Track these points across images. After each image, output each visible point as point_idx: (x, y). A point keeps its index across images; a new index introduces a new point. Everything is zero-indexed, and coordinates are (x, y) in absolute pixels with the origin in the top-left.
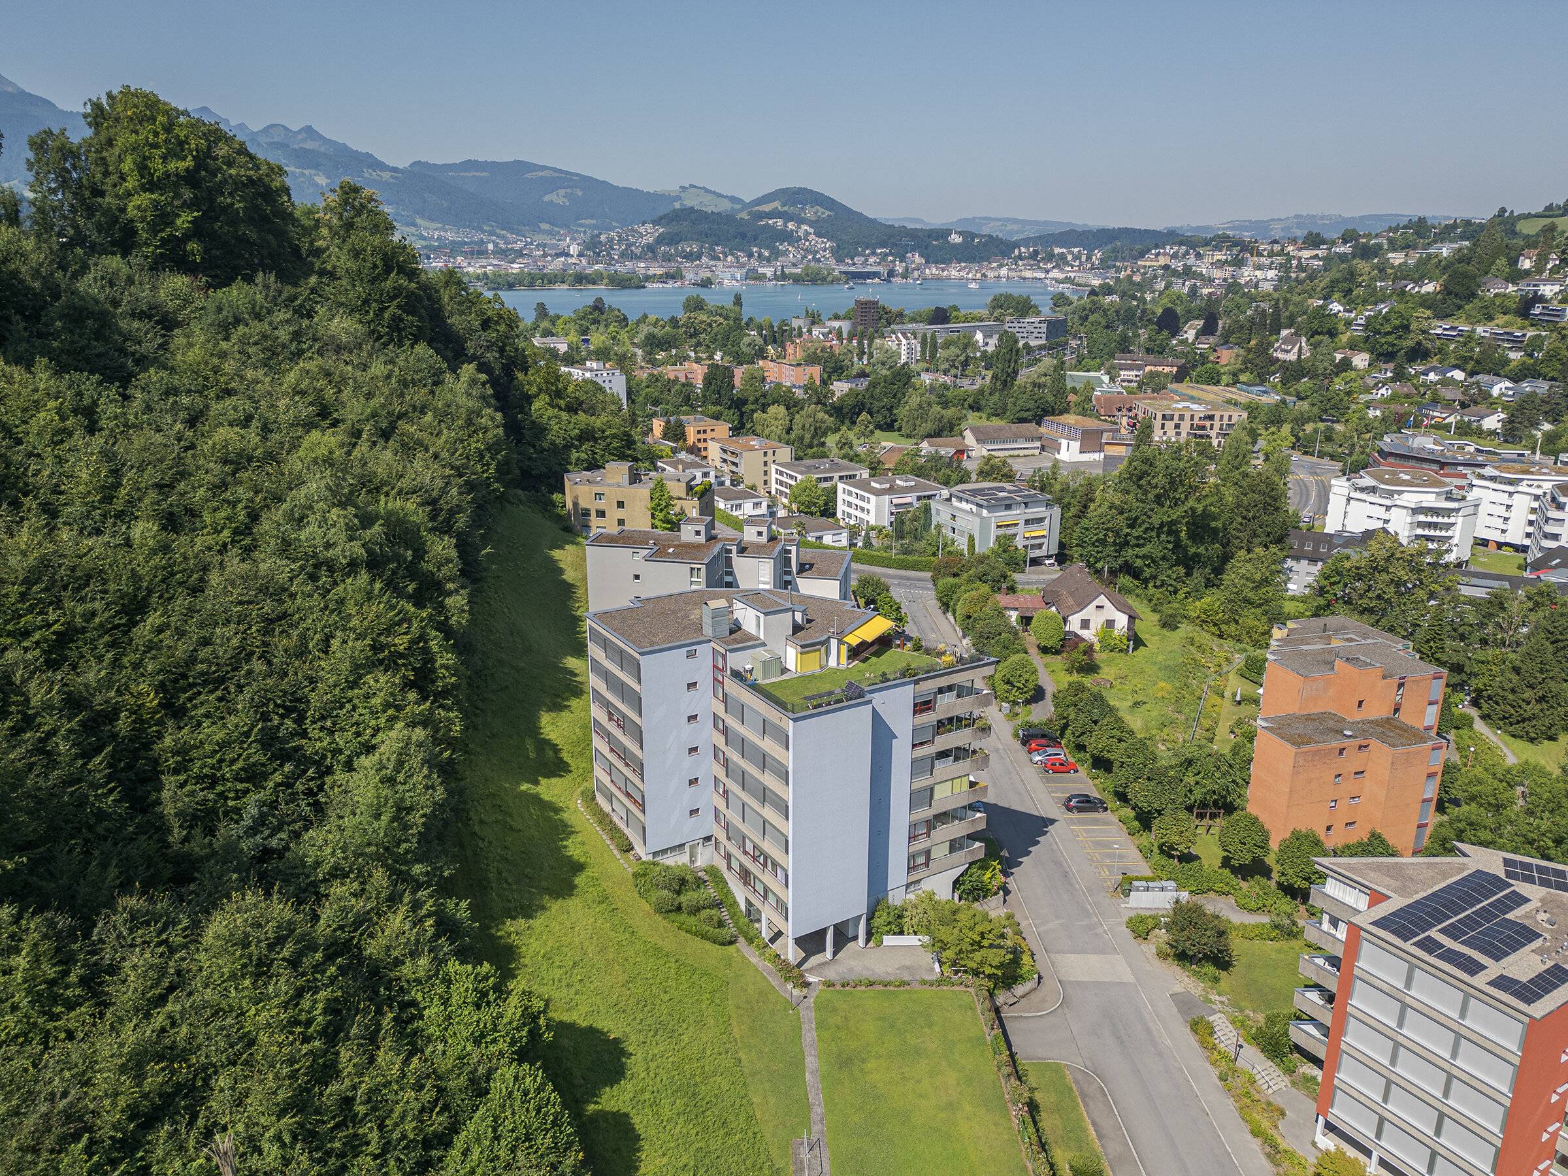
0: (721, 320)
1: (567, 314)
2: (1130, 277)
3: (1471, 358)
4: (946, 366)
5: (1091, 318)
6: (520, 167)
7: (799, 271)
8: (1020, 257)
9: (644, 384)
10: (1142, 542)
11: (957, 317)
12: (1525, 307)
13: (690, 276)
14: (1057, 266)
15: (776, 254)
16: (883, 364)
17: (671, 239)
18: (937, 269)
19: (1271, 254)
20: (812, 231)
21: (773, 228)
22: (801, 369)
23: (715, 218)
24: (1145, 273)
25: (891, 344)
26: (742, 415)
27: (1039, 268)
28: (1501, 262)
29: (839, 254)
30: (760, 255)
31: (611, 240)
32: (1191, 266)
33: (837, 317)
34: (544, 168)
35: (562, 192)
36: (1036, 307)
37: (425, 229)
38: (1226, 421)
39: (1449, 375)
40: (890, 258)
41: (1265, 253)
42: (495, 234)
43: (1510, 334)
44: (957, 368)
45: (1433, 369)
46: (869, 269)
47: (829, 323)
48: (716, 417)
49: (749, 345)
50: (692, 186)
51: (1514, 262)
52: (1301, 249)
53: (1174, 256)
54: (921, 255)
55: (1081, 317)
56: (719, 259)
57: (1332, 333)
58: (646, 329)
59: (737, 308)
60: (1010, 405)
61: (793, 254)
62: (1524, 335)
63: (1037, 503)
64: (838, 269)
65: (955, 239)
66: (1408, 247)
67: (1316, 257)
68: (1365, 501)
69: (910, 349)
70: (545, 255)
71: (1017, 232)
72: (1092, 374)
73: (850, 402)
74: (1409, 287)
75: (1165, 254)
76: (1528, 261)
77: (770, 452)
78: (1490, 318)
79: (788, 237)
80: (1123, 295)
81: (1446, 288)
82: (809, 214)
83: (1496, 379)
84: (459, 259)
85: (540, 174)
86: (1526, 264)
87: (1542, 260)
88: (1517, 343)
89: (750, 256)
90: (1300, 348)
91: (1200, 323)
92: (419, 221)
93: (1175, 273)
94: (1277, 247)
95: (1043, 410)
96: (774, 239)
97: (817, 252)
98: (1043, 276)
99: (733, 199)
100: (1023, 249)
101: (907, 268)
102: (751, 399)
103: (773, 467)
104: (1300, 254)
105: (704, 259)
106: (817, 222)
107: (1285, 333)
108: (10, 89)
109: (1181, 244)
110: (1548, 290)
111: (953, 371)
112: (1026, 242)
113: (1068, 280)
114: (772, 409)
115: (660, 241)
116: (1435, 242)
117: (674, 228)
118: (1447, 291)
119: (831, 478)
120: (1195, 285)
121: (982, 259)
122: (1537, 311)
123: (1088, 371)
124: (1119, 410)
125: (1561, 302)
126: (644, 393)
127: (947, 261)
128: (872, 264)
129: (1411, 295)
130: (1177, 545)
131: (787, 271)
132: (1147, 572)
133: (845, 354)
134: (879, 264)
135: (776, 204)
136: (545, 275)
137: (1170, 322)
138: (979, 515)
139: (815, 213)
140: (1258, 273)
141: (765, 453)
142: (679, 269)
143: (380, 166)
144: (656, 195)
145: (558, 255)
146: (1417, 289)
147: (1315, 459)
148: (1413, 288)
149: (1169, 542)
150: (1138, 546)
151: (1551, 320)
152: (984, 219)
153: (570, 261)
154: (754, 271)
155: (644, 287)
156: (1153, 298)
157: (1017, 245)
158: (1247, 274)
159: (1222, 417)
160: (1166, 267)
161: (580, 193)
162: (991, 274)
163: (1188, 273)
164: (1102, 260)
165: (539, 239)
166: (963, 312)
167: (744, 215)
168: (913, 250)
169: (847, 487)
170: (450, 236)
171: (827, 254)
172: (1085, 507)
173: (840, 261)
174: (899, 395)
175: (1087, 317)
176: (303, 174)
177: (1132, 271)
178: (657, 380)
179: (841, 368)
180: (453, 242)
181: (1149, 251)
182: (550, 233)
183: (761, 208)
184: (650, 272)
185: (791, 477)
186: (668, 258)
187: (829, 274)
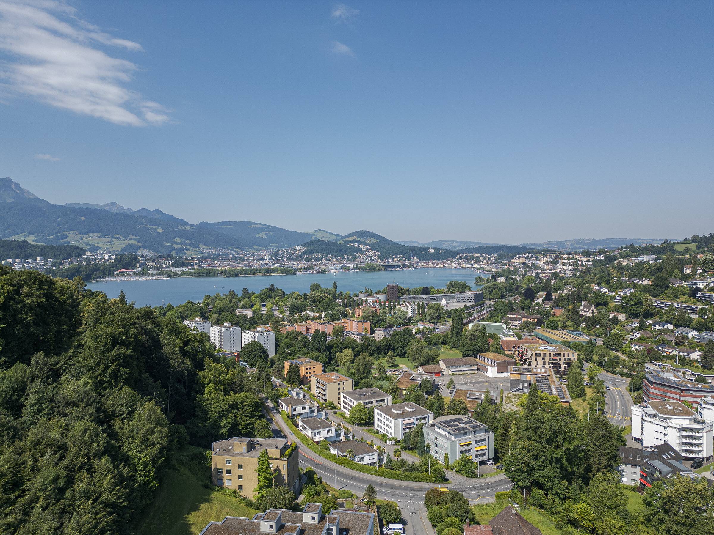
0: (326, 295)
1: (257, 293)
2: (508, 269)
3: (674, 318)
4: (430, 318)
5: (494, 292)
6: (247, 224)
7: (364, 265)
8: (460, 258)
9: (284, 337)
10: (542, 468)
11: (433, 292)
12: (693, 292)
13: (316, 268)
14: (476, 262)
15: (354, 258)
16: (400, 318)
17: (310, 252)
18: (424, 263)
19: (569, 259)
20: (370, 248)
21: (353, 247)
22: (361, 324)
23: (329, 243)
24: (515, 266)
25: (403, 308)
26: (330, 353)
27: (469, 263)
28: (677, 271)
29: (382, 257)
30: (348, 258)
31: (283, 253)
32: (535, 264)
33: (379, 292)
34: (257, 224)
35: (264, 233)
36: (468, 286)
37: (203, 249)
38: (566, 356)
39: (665, 327)
40: (404, 259)
41: (566, 258)
42: (233, 250)
43: (691, 307)
44: (435, 319)
45: (657, 323)
46: (394, 264)
47: (375, 295)
48: (316, 359)
49: (338, 311)
50: (319, 230)
51: (682, 271)
52: (581, 257)
53: (527, 258)
54: (417, 257)
55: (489, 291)
56: (330, 260)
57: (605, 304)
58: (292, 300)
59: (334, 290)
60: (461, 344)
61: (362, 257)
62: (697, 308)
63: (481, 431)
64: (382, 264)
65: (431, 251)
66: (628, 256)
67: (588, 261)
68: (652, 423)
69: (412, 310)
70: (254, 260)
71: (458, 246)
72: (498, 324)
73: (384, 344)
74: (636, 282)
75: (523, 257)
76: (688, 270)
77: (341, 383)
78: (678, 297)
79: (360, 251)
80: (507, 278)
81: (655, 283)
82: (369, 241)
83: (689, 330)
84: (216, 262)
85: (255, 226)
86: (687, 271)
87: (694, 271)
88: (694, 311)
89: (344, 258)
90: (593, 310)
91: (544, 294)
92: (200, 246)
93: (528, 266)
94: (571, 256)
95: (477, 350)
96: (353, 252)
97: (372, 257)
98: (470, 266)
99: (337, 235)
100: (461, 255)
101: (411, 263)
102: (335, 345)
103: (342, 394)
104: (582, 259)
105: (323, 260)
106: (372, 244)
107: (584, 302)
108: (31, 197)
109: (529, 253)
110: (701, 285)
111: (433, 320)
112: (462, 251)
113: (481, 269)
114: (345, 351)
115: (304, 253)
116: (640, 255)
117: (311, 248)
118: (655, 285)
119: (372, 402)
120: (538, 272)
121: (443, 259)
122: (699, 295)
123: (496, 322)
124: (514, 347)
125: (709, 291)
126: (284, 342)
127: (429, 260)
128: (396, 261)
129: (638, 285)
130: (562, 468)
131: (359, 266)
132: (548, 485)
133: (382, 314)
134: (399, 261)
135: (355, 237)
136: (252, 270)
137: (530, 294)
138: (450, 439)
139: (371, 241)
140: (564, 267)
141: (339, 384)
142: (312, 266)
143: (187, 224)
144: (304, 234)
145: (260, 260)
146: (640, 282)
147: (612, 375)
148: (639, 282)
149: (557, 468)
150: (540, 470)
151: (706, 300)
152: (443, 241)
153: (265, 262)
154: (345, 266)
155: (296, 274)
156: (520, 280)
157: (457, 253)
158: (560, 267)
159: (564, 355)
160: (524, 264)
161: (271, 233)
162: (447, 266)
163: (534, 266)
164: (495, 260)
165: (253, 252)
166: (436, 289)
167: (341, 242)
168: (413, 256)
169: (380, 412)
170: (214, 252)
171: (377, 257)
172: (506, 431)
173: (382, 260)
174: (407, 341)
175: (492, 291)
176: (152, 228)
177: (509, 265)
178: (291, 335)
179: (381, 320)
180: (215, 254)
181: (515, 256)
182: (258, 250)
183: (348, 239)
184: (299, 267)
185: (351, 401)
186: (308, 260)
187: (377, 266)
